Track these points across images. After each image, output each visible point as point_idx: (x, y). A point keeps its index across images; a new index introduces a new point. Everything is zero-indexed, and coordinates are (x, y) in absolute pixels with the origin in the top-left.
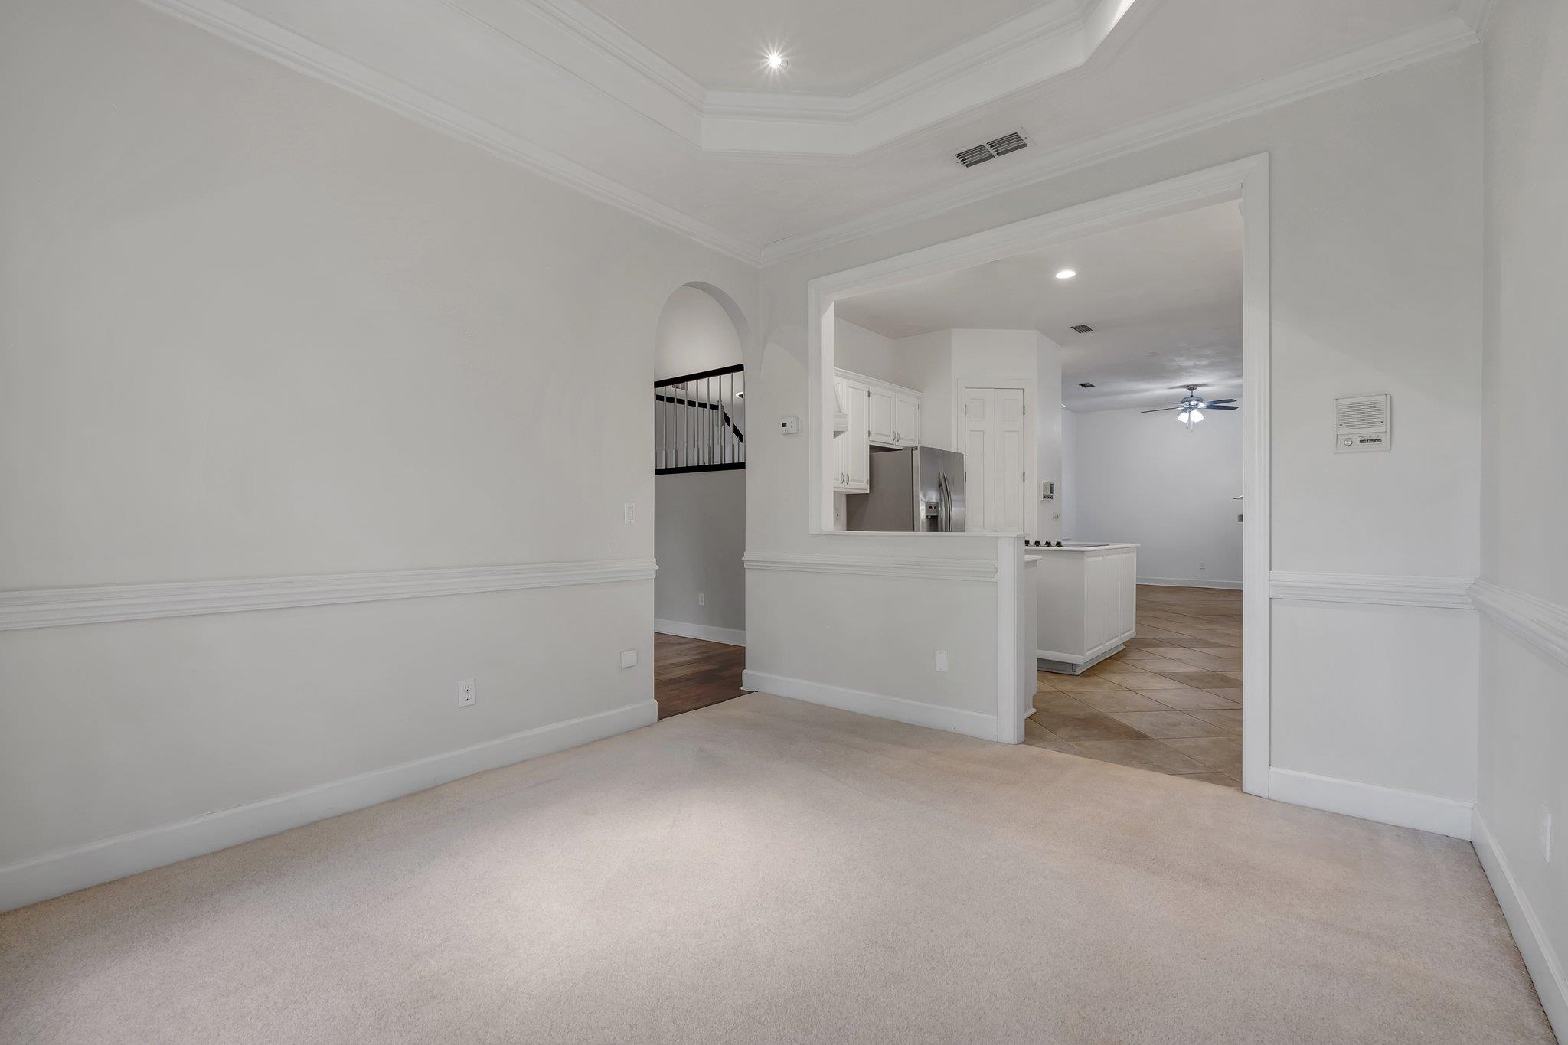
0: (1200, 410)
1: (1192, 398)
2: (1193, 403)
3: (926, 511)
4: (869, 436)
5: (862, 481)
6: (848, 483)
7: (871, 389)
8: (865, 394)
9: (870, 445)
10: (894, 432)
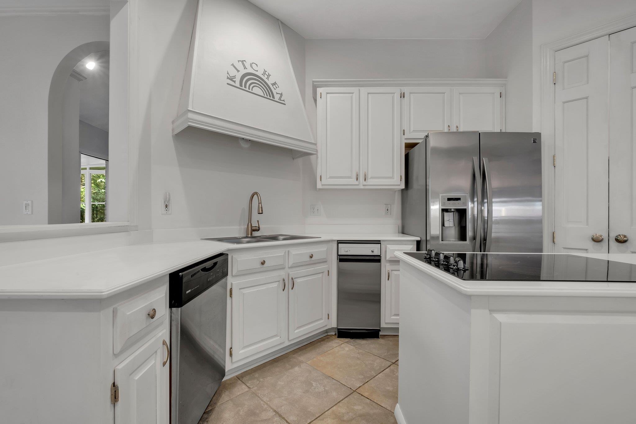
3: (443, 204)
4: (404, 134)
5: (392, 178)
6: (365, 180)
7: (406, 90)
8: (397, 96)
9: (405, 143)
10: (449, 126)
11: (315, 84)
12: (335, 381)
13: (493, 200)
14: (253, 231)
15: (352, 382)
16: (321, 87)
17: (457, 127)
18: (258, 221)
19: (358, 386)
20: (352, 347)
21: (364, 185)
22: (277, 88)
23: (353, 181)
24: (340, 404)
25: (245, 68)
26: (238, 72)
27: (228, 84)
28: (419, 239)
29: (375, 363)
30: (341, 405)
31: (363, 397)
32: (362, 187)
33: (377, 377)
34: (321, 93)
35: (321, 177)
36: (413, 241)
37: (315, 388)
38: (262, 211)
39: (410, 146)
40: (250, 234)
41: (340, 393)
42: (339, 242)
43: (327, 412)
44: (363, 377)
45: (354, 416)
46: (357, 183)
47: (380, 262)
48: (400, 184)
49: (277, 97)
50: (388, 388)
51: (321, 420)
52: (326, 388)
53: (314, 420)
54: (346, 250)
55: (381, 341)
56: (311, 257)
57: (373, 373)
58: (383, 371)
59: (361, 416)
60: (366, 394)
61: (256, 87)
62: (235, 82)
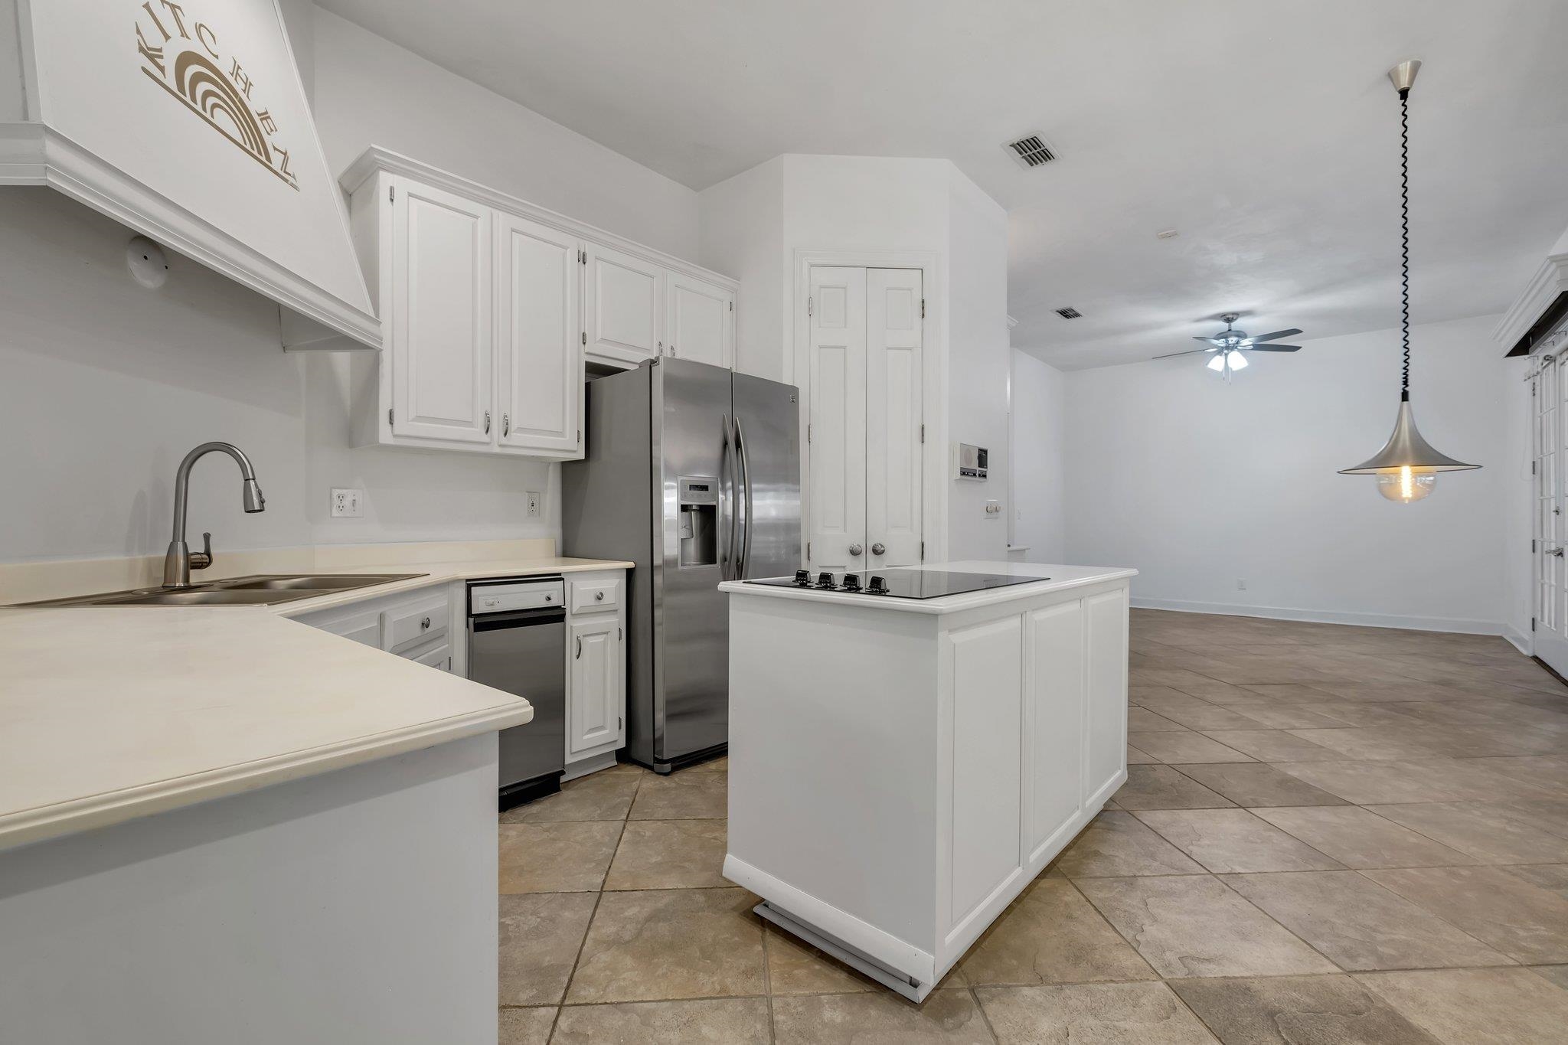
0: (1243, 351)
1: (1230, 333)
2: (1232, 340)
3: (683, 496)
4: (584, 343)
5: (561, 434)
6: (506, 434)
7: (590, 249)
8: (571, 256)
9: (586, 362)
10: (660, 344)
11: (375, 158)
12: (548, 896)
13: (754, 486)
14: (193, 568)
15: (582, 881)
16: (392, 173)
17: (672, 348)
18: (207, 537)
19: (600, 881)
20: (521, 826)
21: (500, 446)
22: (272, 130)
23: (477, 433)
24: (596, 923)
25: (184, 34)
26: (167, 40)
27: (144, 69)
28: (631, 565)
29: (595, 833)
30: (599, 924)
31: (624, 894)
32: (497, 450)
33: (618, 852)
34: (392, 189)
35: (391, 413)
36: (619, 570)
37: (518, 926)
38: (262, 502)
39: (596, 371)
40: (181, 577)
41: (576, 909)
42: (471, 584)
43: (585, 948)
44: (594, 864)
45: (639, 926)
46: (485, 438)
47: (563, 621)
48: (576, 449)
49: (277, 160)
50: (654, 860)
51: (586, 964)
52: (542, 915)
53: (574, 971)
54: (487, 601)
55: (566, 794)
56: (425, 625)
57: (607, 851)
58: (620, 839)
59: (649, 919)
60: (627, 886)
61: (221, 110)
62: (162, 69)
